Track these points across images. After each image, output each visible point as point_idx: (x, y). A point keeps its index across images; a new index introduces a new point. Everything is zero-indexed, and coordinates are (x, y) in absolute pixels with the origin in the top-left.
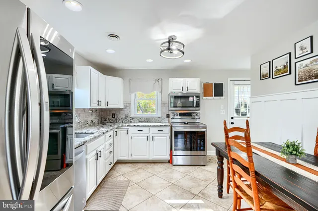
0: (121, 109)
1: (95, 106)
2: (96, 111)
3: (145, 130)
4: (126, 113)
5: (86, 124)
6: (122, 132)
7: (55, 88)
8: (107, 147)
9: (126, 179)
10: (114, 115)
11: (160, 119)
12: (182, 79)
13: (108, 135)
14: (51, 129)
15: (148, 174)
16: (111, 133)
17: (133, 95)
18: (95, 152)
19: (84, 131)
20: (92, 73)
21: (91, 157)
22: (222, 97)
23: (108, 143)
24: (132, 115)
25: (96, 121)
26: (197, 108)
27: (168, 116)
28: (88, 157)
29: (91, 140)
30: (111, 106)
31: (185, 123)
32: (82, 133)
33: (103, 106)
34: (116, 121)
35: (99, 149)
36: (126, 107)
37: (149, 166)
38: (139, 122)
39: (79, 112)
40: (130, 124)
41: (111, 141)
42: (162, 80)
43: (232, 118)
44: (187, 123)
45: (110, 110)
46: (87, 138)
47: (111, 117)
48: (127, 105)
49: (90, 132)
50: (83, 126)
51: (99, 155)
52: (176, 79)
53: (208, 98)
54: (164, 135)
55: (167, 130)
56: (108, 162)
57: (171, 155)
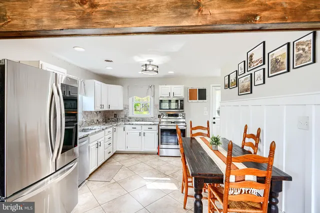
0: (122, 111)
1: (99, 109)
2: (100, 112)
3: (138, 127)
4: (126, 113)
5: (92, 123)
6: (120, 129)
7: (71, 94)
8: (107, 140)
9: (120, 164)
10: (115, 115)
11: (153, 119)
12: (169, 86)
13: (107, 131)
14: (66, 126)
15: (138, 161)
16: (111, 129)
17: (131, 99)
18: (96, 142)
19: (90, 128)
20: (96, 84)
21: (93, 146)
22: (205, 101)
23: (107, 137)
24: (130, 115)
25: (101, 120)
26: (181, 110)
27: (159, 116)
28: (90, 145)
29: (92, 134)
30: (112, 109)
31: (172, 122)
32: (88, 129)
33: (106, 109)
34: (117, 121)
35: (99, 141)
36: (125, 108)
37: (141, 156)
38: (136, 121)
39: (87, 114)
40: (126, 123)
41: (111, 135)
42: (154, 86)
43: (214, 118)
44: (174, 123)
45: (113, 111)
46: (90, 132)
47: (113, 116)
48: (126, 107)
49: (94, 128)
50: (90, 124)
51: (99, 145)
52: (164, 86)
53: (193, 101)
54: (153, 132)
55: (155, 128)
56: (107, 151)
57: (159, 148)
